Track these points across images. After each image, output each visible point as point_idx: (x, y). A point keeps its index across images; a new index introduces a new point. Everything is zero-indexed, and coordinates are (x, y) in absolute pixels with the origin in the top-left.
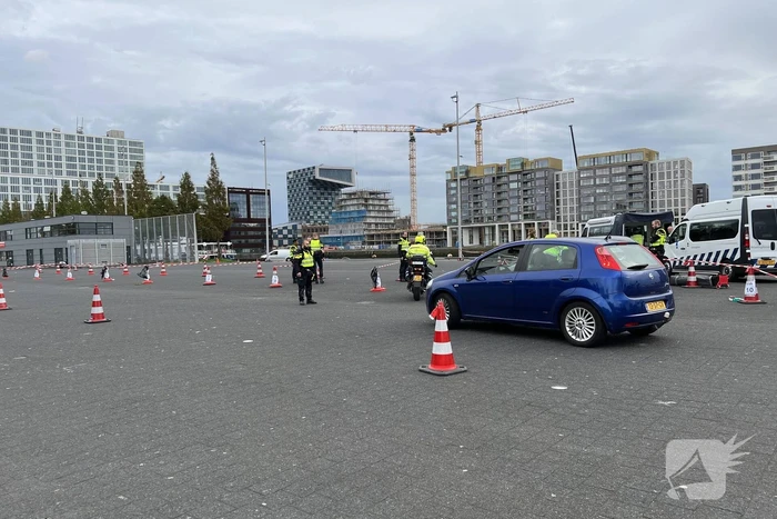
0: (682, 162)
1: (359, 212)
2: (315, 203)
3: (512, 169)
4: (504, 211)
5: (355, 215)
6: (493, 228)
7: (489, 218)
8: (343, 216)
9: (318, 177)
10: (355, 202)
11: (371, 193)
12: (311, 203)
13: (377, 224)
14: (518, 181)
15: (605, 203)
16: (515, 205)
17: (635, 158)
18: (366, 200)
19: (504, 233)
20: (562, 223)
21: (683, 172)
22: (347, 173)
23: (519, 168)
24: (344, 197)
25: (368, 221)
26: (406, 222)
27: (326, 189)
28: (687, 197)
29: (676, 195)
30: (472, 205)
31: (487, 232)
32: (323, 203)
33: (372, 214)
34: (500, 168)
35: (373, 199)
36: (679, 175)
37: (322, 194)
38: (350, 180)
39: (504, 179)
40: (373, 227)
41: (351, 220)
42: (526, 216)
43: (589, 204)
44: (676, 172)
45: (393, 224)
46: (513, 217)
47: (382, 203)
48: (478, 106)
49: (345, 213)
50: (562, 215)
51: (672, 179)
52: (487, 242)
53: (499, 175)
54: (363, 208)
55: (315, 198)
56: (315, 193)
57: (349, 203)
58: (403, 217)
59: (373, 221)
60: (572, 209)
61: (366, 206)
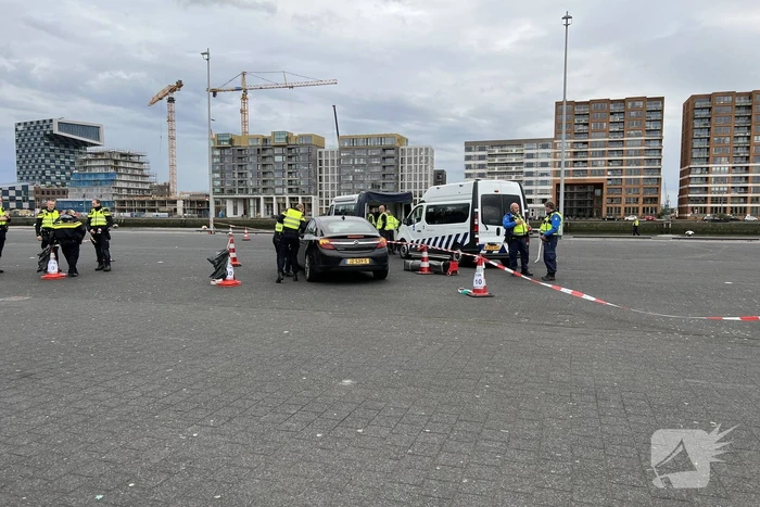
0: (427, 149)
1: (107, 174)
2: (53, 161)
3: (277, 142)
4: (269, 184)
5: (102, 178)
6: (258, 200)
7: (254, 190)
8: (87, 178)
9: (56, 131)
10: (103, 163)
11: (122, 155)
12: (48, 161)
13: (129, 189)
14: (283, 155)
15: (362, 182)
16: (279, 180)
17: (388, 143)
18: (116, 161)
19: (269, 206)
20: (324, 199)
21: (426, 158)
22: (94, 131)
23: (283, 142)
24: (90, 157)
25: (118, 185)
26: (165, 189)
27: (67, 146)
28: (429, 181)
29: (421, 179)
30: (236, 175)
31: (252, 204)
32: (63, 162)
33: (124, 178)
34: (265, 140)
35: (125, 161)
36: (423, 161)
37: (62, 151)
38: (98, 138)
39: (269, 152)
40: (124, 192)
41: (96, 183)
42: (290, 190)
43: (348, 182)
44: (421, 158)
45: (148, 191)
46: (278, 190)
47: (136, 166)
48: (244, 74)
49: (90, 175)
50: (324, 191)
51: (418, 164)
52: (252, 214)
53: (265, 148)
54: (113, 171)
55: (52, 156)
56: (52, 150)
57: (93, 164)
58: (161, 183)
59: (124, 185)
60: (333, 185)
61: (116, 168)
